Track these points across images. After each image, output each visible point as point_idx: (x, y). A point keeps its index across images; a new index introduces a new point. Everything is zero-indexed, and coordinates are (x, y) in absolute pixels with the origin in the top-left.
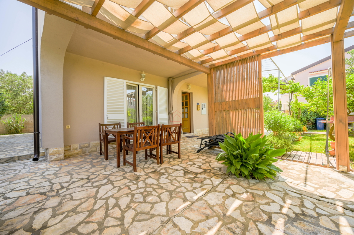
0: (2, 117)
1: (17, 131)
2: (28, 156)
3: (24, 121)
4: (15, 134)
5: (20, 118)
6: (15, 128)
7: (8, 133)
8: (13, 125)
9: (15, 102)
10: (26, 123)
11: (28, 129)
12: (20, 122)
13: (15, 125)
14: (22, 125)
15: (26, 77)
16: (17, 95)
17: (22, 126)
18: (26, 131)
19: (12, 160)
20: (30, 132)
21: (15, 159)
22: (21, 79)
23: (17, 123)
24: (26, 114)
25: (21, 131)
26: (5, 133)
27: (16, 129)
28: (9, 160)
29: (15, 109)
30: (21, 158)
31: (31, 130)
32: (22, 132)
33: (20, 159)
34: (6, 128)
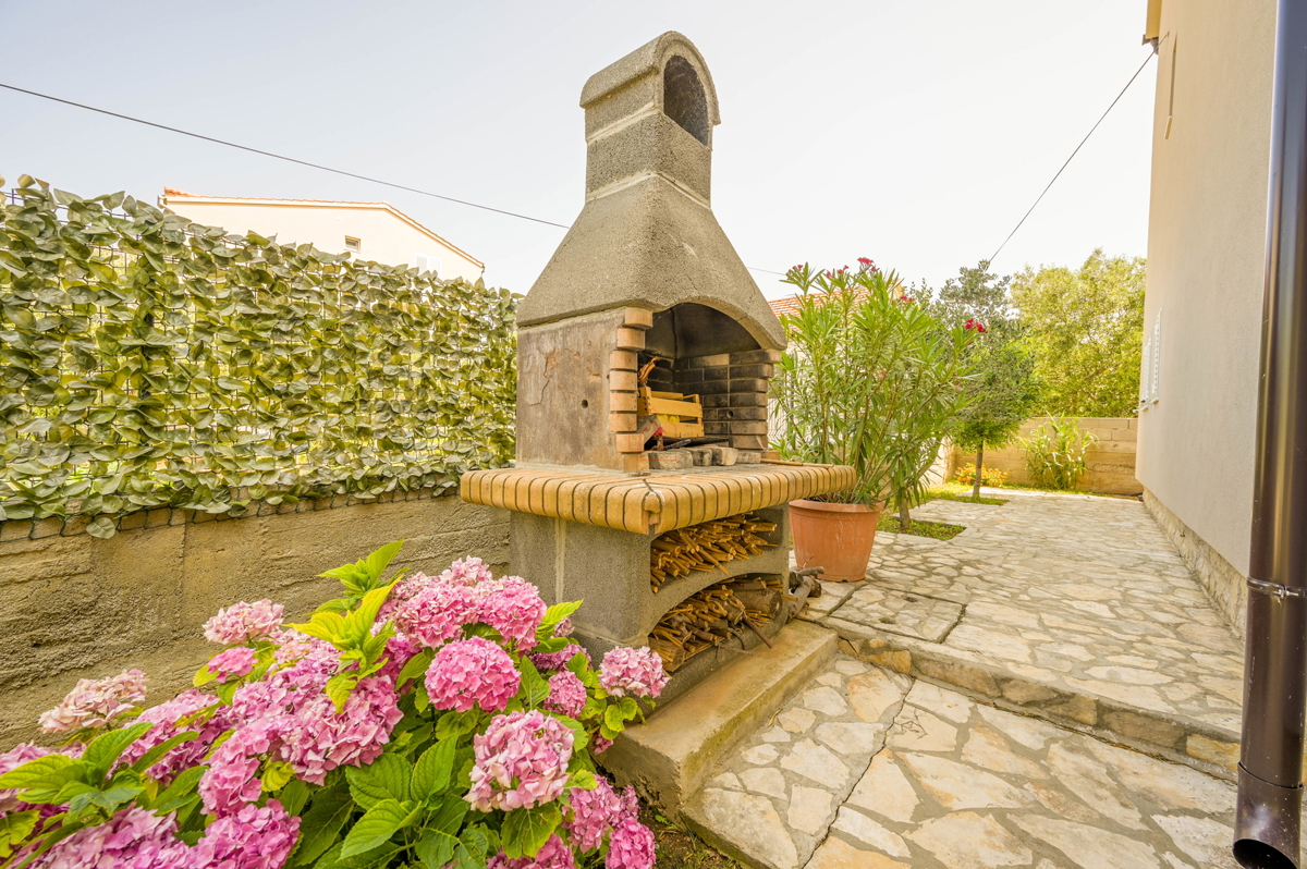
0: (1021, 426)
1: (1061, 478)
2: (1163, 727)
3: (1086, 445)
4: (1055, 489)
5: (1075, 431)
6: (1057, 467)
7: (1033, 483)
8: (1051, 455)
9: (1060, 369)
10: (1092, 450)
11: (1099, 475)
12: (1073, 445)
13: (1057, 457)
14: (1080, 459)
15: (1102, 267)
16: (1067, 343)
17: (1077, 463)
18: (1093, 483)
19: (1060, 710)
20: (1106, 488)
21: (1081, 717)
22: (1084, 278)
23: (1064, 449)
24: (1094, 414)
25: (1075, 481)
26: (1027, 482)
27: (1058, 471)
28: (1048, 703)
29: (1059, 395)
30: (1115, 725)
31: (1108, 481)
32: (1078, 485)
33: (1108, 727)
34: (1030, 464)
